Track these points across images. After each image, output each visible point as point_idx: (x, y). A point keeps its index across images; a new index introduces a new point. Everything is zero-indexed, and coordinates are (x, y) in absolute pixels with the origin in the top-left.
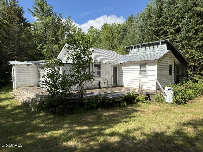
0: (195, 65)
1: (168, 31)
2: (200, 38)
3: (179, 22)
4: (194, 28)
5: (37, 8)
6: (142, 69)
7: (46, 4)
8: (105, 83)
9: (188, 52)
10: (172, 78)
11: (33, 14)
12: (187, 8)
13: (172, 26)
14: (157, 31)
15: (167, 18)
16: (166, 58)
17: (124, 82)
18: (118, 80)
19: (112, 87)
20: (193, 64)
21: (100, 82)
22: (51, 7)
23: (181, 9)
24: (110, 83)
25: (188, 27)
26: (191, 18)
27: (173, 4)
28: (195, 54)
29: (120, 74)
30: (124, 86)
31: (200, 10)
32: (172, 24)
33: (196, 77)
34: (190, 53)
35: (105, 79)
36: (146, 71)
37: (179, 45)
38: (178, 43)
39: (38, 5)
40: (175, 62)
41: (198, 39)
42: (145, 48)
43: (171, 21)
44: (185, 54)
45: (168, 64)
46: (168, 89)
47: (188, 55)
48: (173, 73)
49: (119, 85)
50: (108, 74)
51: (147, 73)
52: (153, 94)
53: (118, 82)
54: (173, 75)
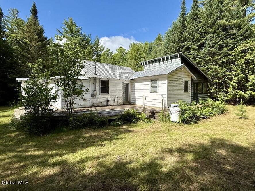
0: (219, 82)
1: (190, 47)
2: (225, 53)
3: (202, 37)
4: (217, 43)
5: (66, 30)
6: (154, 85)
7: (75, 25)
8: (114, 100)
9: (211, 69)
10: (189, 95)
11: (63, 35)
12: (210, 22)
13: (195, 41)
14: (179, 47)
15: (189, 34)
16: (180, 73)
17: (136, 99)
18: (131, 98)
19: (123, 104)
20: (217, 81)
21: (109, 99)
22: (80, 28)
23: (204, 24)
24: (121, 101)
25: (211, 42)
26: (214, 33)
27: (196, 19)
28: (220, 71)
29: (132, 91)
30: (136, 104)
31: (224, 23)
32: (194, 40)
33: (220, 95)
34: (213, 70)
35: (115, 96)
36: (156, 87)
37: (202, 61)
38: (201, 60)
39: (68, 26)
40: (192, 78)
41: (223, 54)
42: (159, 62)
43: (194, 37)
44: (209, 71)
45: (183, 79)
46: (174, 106)
47: (212, 71)
48: (190, 89)
49: (131, 103)
50: (118, 91)
51: (158, 90)
52: (159, 112)
53: (131, 100)
54: (190, 92)
